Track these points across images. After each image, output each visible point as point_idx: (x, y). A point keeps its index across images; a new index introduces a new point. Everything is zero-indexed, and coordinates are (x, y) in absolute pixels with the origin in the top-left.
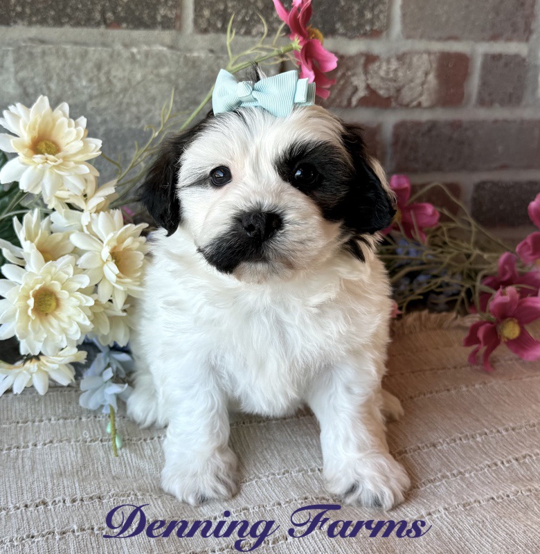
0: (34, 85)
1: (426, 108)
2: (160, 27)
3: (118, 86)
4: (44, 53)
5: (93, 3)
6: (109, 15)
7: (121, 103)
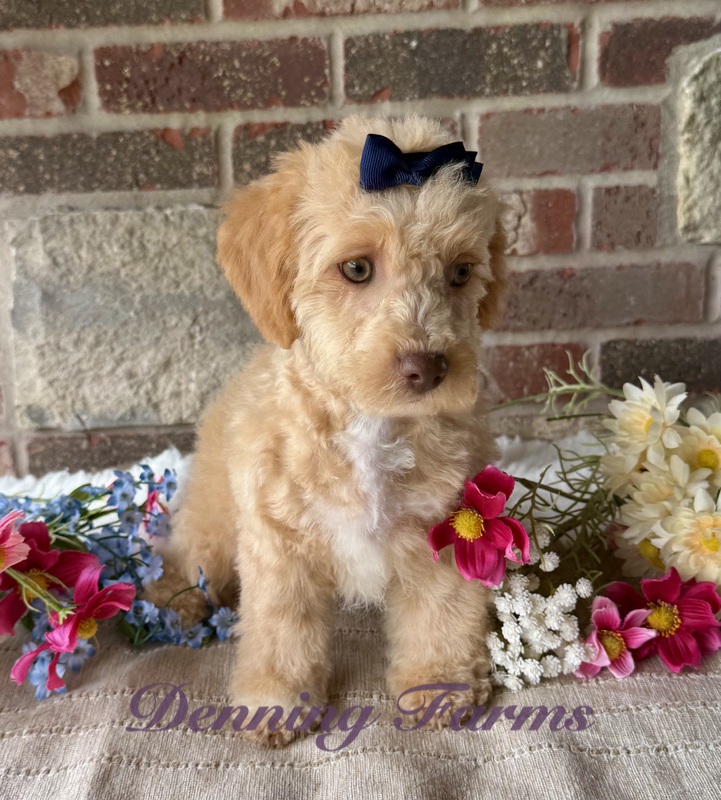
0: (64, 254)
1: (523, 256)
2: (197, 185)
3: (152, 250)
4: (72, 222)
5: (123, 166)
6: (142, 176)
7: (156, 268)
